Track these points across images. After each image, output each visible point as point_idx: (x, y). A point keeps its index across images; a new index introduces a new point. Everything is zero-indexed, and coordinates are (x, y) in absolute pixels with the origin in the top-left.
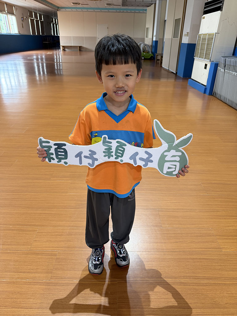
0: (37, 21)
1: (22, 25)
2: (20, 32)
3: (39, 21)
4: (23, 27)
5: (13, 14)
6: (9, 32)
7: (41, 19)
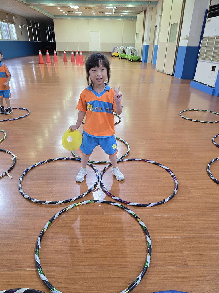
0: (34, 29)
1: (21, 32)
2: (19, 39)
3: (36, 28)
4: (22, 34)
5: (12, 22)
6: (10, 39)
7: (37, 26)
